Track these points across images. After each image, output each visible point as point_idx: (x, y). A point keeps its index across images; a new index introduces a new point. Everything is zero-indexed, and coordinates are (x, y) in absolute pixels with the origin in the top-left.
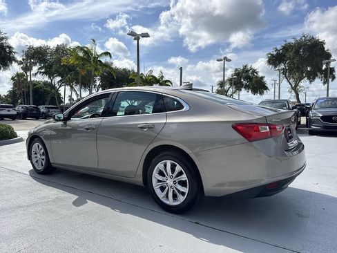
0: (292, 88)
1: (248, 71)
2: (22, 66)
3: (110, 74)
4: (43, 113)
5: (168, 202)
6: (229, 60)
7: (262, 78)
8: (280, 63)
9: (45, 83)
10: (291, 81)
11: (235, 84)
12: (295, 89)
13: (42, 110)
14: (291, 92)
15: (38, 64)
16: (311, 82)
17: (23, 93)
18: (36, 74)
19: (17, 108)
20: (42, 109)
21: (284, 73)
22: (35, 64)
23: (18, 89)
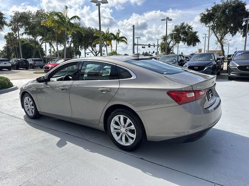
0: (219, 41)
1: (184, 28)
2: (11, 27)
3: (79, 32)
4: (31, 64)
5: (122, 143)
6: (171, 20)
7: (196, 33)
8: (210, 21)
9: (30, 40)
10: (218, 35)
11: (175, 38)
12: (220, 41)
13: (30, 63)
14: (217, 44)
15: (24, 26)
16: (233, 35)
17: (15, 48)
18: (23, 34)
19: (11, 61)
20: (30, 61)
21: (213, 29)
22: (21, 26)
23: (11, 46)
